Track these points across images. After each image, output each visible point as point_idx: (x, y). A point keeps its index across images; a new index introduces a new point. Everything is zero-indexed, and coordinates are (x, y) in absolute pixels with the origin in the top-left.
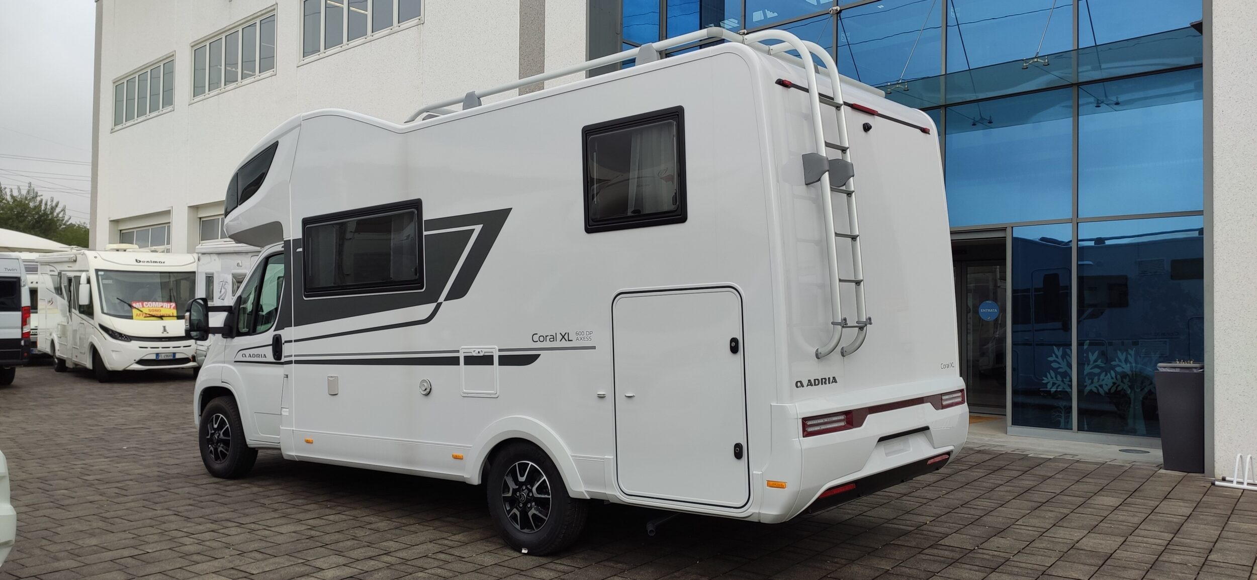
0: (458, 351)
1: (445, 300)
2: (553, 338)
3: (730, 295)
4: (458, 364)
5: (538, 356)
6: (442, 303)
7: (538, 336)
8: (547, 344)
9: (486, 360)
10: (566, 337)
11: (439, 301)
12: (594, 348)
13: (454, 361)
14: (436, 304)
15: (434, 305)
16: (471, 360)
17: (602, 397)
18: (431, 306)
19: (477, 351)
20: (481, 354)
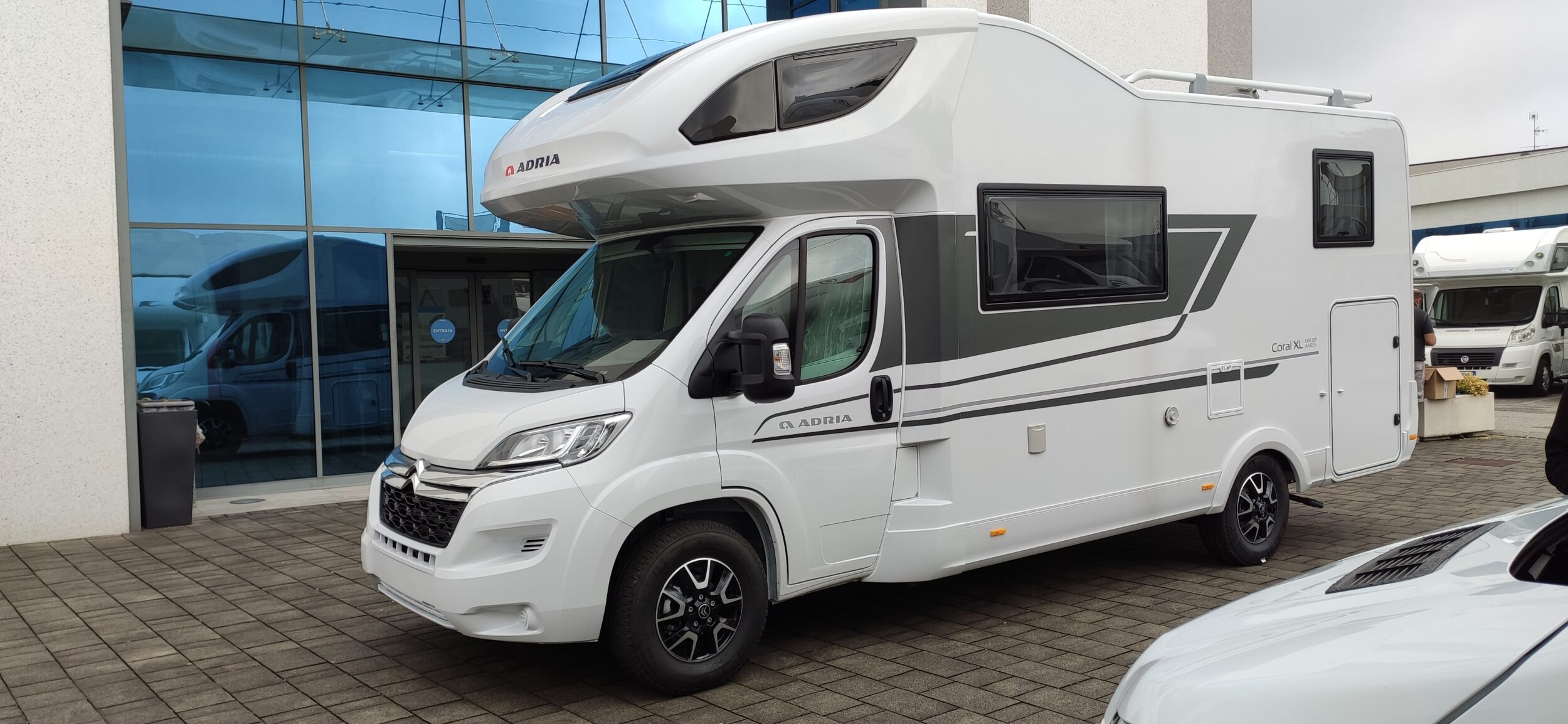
0: (1205, 369)
1: (1190, 312)
2: (1289, 347)
3: (1391, 304)
4: (1205, 383)
5: (1277, 365)
6: (1187, 315)
7: (1276, 346)
8: (1284, 353)
9: (1233, 376)
10: (1298, 345)
11: (1183, 314)
12: (1317, 353)
13: (1200, 381)
14: (1180, 316)
15: (1178, 318)
16: (1219, 377)
17: (1322, 396)
18: (1175, 319)
19: (1226, 367)
20: (1230, 370)
